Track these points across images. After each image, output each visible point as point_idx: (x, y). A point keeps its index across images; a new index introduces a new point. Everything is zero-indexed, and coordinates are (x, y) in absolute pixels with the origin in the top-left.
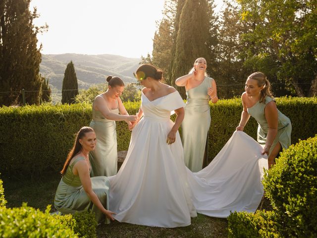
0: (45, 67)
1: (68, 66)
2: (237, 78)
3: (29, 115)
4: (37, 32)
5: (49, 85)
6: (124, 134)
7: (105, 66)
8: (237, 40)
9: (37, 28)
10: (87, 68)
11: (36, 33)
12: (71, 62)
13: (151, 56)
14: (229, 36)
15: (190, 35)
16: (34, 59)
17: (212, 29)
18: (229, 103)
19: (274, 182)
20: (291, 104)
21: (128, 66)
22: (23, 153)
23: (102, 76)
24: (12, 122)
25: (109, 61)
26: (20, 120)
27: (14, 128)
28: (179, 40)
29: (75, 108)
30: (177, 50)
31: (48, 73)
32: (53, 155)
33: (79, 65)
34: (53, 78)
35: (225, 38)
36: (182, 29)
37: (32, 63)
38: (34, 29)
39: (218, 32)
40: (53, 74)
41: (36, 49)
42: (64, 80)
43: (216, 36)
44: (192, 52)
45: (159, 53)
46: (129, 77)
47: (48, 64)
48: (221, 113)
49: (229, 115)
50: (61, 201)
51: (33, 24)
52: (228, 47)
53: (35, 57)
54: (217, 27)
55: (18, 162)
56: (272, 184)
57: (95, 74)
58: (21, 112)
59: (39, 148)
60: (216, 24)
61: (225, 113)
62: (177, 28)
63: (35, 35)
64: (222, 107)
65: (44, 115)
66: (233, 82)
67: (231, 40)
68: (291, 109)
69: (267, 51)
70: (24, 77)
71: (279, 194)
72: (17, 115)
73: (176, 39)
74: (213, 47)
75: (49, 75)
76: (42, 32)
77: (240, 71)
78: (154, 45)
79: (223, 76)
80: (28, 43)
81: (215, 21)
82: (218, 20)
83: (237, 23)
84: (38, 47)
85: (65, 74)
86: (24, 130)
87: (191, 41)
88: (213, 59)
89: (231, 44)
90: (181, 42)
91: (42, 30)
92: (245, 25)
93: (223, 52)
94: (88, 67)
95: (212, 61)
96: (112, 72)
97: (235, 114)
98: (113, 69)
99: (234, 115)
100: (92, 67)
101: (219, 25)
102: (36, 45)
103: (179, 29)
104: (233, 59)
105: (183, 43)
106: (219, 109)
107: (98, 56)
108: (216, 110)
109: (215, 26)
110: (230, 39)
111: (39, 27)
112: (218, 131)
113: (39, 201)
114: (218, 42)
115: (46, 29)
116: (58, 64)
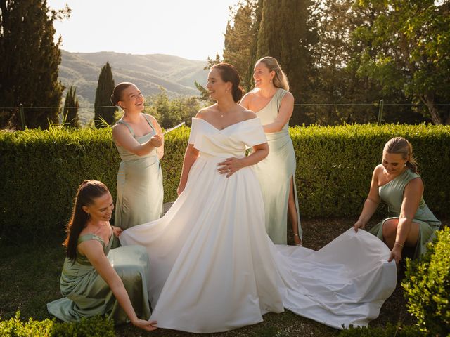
0: (72, 70)
1: (102, 70)
2: (343, 93)
3: (29, 144)
4: (54, 18)
5: (77, 96)
6: (174, 176)
7: (155, 71)
8: (347, 36)
9: (53, 12)
10: (131, 73)
11: (52, 20)
12: (108, 64)
13: (222, 59)
14: (335, 30)
15: (277, 29)
16: (50, 58)
17: (310, 20)
18: (337, 133)
19: (427, 288)
20: (433, 136)
21: (189, 71)
22: (20, 202)
23: (152, 85)
24: (3, 155)
25: (162, 63)
26: (14, 152)
27: (5, 164)
28: (261, 34)
29: (99, 136)
30: (258, 50)
31: (76, 79)
32: (67, 205)
33: (120, 69)
34: (83, 86)
35: (329, 34)
36: (266, 18)
37: (47, 65)
38: (49, 14)
39: (320, 25)
40: (83, 81)
41: (53, 44)
42: (98, 89)
43: (316, 30)
44: (280, 54)
45: (233, 53)
46: (190, 88)
47: (76, 66)
48: (325, 147)
49: (336, 151)
50: (70, 284)
51: (47, 6)
52: (333, 47)
53: (52, 55)
54: (318, 17)
55: (14, 215)
56: (424, 293)
57: (142, 81)
58: (16, 140)
59: (45, 195)
60: (316, 12)
61: (330, 148)
62: (259, 18)
63: (51, 22)
64: (326, 138)
65: (52, 146)
66: (339, 97)
67: (338, 37)
68: (432, 144)
69: (390, 55)
70: (37, 84)
71: (438, 313)
72: (10, 144)
73: (257, 34)
74: (311, 47)
75: (77, 82)
76: (61, 18)
77: (348, 83)
78: (226, 41)
79: (324, 90)
80: (40, 34)
81: (315, 8)
82: (319, 7)
83: (348, 12)
84: (55, 41)
85: (99, 81)
86: (21, 168)
87: (279, 36)
88: (311, 64)
89: (337, 42)
90: (265, 38)
91: (62, 15)
92: (359, 15)
93: (325, 54)
94: (132, 71)
95: (309, 67)
96: (166, 80)
97: (346, 150)
98: (167, 75)
99: (343, 150)
100: (137, 72)
101: (321, 14)
102: (53, 38)
103: (263, 18)
104: (340, 64)
105: (267, 39)
106: (321, 141)
107: (146, 56)
108: (316, 143)
109: (314, 15)
110: (337, 34)
111: (57, 11)
112: (318, 175)
113: (41, 278)
114: (318, 39)
115: (67, 14)
116: (91, 67)
